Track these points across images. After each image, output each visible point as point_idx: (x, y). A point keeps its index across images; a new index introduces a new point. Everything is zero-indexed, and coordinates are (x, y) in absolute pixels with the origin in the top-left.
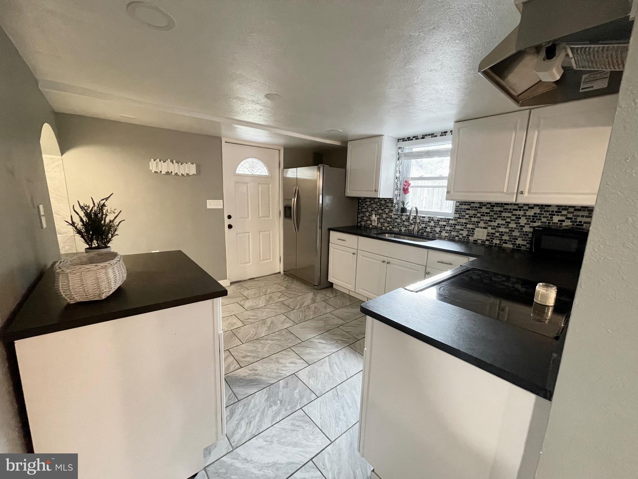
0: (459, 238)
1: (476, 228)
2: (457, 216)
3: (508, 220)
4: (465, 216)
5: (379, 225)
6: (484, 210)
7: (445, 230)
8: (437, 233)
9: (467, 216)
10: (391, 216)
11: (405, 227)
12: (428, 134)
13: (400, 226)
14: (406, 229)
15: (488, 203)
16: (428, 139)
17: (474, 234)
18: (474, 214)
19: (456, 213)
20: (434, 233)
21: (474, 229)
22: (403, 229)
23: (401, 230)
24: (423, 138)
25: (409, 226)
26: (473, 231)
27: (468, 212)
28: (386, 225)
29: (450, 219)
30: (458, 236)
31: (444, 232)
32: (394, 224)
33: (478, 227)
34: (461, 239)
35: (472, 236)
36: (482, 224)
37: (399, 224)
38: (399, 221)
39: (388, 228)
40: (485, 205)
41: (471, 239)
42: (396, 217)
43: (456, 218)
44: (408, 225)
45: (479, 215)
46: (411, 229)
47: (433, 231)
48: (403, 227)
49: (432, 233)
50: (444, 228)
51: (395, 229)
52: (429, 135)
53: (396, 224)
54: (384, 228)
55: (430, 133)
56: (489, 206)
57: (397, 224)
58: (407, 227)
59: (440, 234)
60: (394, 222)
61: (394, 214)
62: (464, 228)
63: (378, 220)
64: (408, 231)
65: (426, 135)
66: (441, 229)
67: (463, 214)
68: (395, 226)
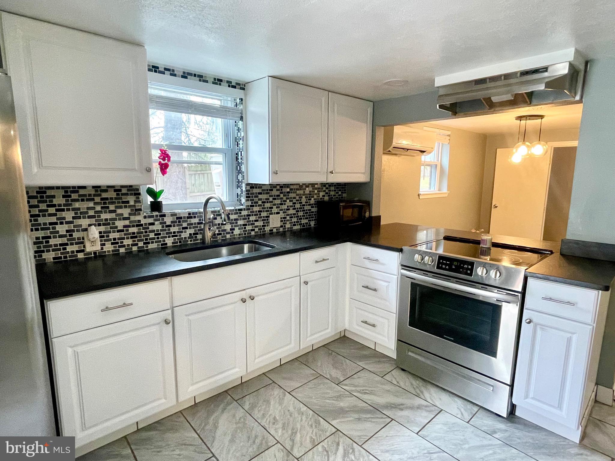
0: (255, 233)
1: (270, 215)
2: (249, 203)
3: (294, 201)
4: (257, 203)
5: (109, 247)
6: (275, 192)
7: (238, 226)
8: (228, 233)
9: (260, 203)
10: (139, 221)
11: (173, 236)
12: (193, 73)
13: (162, 238)
14: (175, 239)
15: (277, 185)
16: (191, 81)
17: (269, 222)
18: (266, 199)
19: (248, 200)
20: (224, 234)
21: (269, 217)
22: (169, 241)
23: (166, 244)
24: (184, 76)
25: (182, 232)
26: (268, 220)
27: (260, 196)
28: (128, 242)
29: (241, 210)
30: (254, 230)
31: (237, 229)
32: (149, 235)
33: (272, 214)
34: (257, 232)
35: (268, 226)
36: (275, 210)
37: (160, 234)
38: (157, 227)
39: (135, 248)
40: (275, 187)
41: (267, 229)
42: (151, 220)
43: (248, 206)
44: (178, 232)
45: (271, 199)
46: (185, 238)
47: (223, 231)
48: (169, 237)
49: (221, 234)
50: (237, 223)
51: (150, 246)
52: (195, 75)
53: (152, 235)
54: (122, 250)
55: (197, 74)
56: (278, 187)
57: (155, 235)
58: (176, 236)
59: (232, 233)
60: (146, 232)
61: (145, 217)
62: (259, 218)
63: (101, 237)
64: (180, 242)
65: (190, 74)
66: (232, 226)
67: (256, 199)
68: (151, 239)
